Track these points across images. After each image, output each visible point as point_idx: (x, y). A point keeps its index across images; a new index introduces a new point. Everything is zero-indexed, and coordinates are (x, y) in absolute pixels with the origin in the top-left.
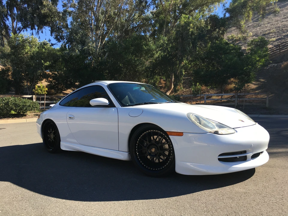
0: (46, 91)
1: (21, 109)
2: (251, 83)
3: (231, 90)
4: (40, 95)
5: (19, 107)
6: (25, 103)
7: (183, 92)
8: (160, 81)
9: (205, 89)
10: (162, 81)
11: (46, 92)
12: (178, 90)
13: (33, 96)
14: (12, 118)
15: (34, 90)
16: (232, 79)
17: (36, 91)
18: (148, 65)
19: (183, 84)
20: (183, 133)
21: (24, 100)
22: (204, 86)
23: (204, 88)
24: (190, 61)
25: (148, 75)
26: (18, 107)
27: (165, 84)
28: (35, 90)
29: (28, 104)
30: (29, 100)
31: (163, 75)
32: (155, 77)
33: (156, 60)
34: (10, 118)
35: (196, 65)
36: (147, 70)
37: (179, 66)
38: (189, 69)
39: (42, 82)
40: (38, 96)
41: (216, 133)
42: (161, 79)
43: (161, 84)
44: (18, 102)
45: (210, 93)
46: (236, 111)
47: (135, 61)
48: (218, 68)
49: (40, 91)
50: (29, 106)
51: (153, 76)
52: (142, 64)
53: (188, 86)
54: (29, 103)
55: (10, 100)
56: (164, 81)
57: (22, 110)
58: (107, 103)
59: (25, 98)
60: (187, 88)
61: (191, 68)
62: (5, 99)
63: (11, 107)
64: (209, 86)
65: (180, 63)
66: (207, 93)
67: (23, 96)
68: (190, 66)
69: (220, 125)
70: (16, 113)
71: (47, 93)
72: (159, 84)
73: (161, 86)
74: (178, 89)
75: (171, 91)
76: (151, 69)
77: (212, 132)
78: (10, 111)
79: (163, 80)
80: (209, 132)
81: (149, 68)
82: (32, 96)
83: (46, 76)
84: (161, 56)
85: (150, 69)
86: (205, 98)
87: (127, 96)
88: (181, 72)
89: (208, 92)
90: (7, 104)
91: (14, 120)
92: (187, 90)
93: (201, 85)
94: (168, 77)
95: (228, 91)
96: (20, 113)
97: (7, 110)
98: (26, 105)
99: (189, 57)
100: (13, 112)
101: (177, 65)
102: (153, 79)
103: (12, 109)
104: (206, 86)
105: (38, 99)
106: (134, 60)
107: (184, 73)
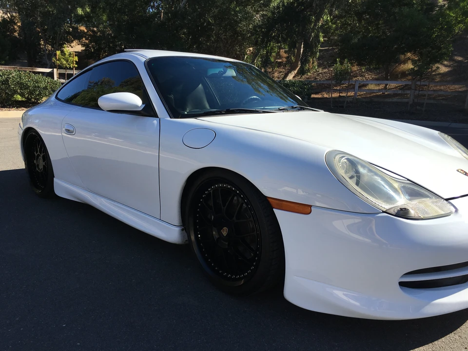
0: (76, 61)
1: (31, 93)
2: (441, 64)
3: (404, 74)
4: (64, 69)
5: (27, 88)
6: (37, 82)
7: (318, 75)
8: (279, 52)
9: (358, 70)
10: (282, 52)
11: (76, 64)
12: (309, 71)
13: (53, 70)
14: (17, 108)
15: (54, 59)
16: (409, 55)
17: (58, 62)
18: (259, 21)
19: (319, 59)
20: (310, 206)
21: (36, 77)
22: (357, 65)
23: (355, 68)
24: (334, 17)
25: (257, 41)
26: (25, 89)
27: (287, 58)
28: (56, 58)
29: (42, 85)
30: (44, 77)
31: (284, 41)
32: (270, 44)
33: (273, 13)
34: (13, 109)
35: (344, 25)
36: (255, 30)
37: (315, 25)
38: (333, 33)
39: (72, 45)
40: (62, 71)
41: (403, 213)
42: (280, 48)
43: (281, 57)
44: (25, 80)
45: (366, 78)
46: (443, 138)
47: (236, 13)
48: (384, 33)
49: (65, 62)
50: (45, 88)
51: (267, 43)
52: (248, 18)
53: (328, 63)
54: (44, 82)
55: (11, 76)
56: (285, 52)
57: (33, 94)
58: (137, 106)
59: (39, 73)
60: (325, 68)
61: (336, 29)
62: (3, 74)
63: (13, 88)
64: (365, 65)
65: (318, 20)
66: (360, 78)
67: (36, 69)
68: (334, 26)
69: (412, 186)
70: (24, 99)
71: (76, 66)
72: (276, 58)
73: (280, 62)
74: (309, 69)
75: (296, 72)
76: (264, 28)
77: (392, 211)
78: (12, 96)
79: (284, 50)
80: (384, 212)
81: (260, 27)
82: (51, 70)
83: (77, 36)
84: (283, 5)
85: (262, 28)
86: (357, 87)
87: (200, 85)
88: (317, 36)
89: (362, 76)
90: (6, 82)
91: (19, 111)
92: (325, 71)
93: (352, 64)
94: (293, 46)
95: (397, 75)
96: (30, 100)
97: (6, 93)
98: (39, 87)
99: (334, 10)
100: (19, 98)
101: (310, 22)
102: (266, 47)
103: (15, 92)
104: (360, 64)
105: (61, 76)
106: (235, 11)
107: (322, 39)
